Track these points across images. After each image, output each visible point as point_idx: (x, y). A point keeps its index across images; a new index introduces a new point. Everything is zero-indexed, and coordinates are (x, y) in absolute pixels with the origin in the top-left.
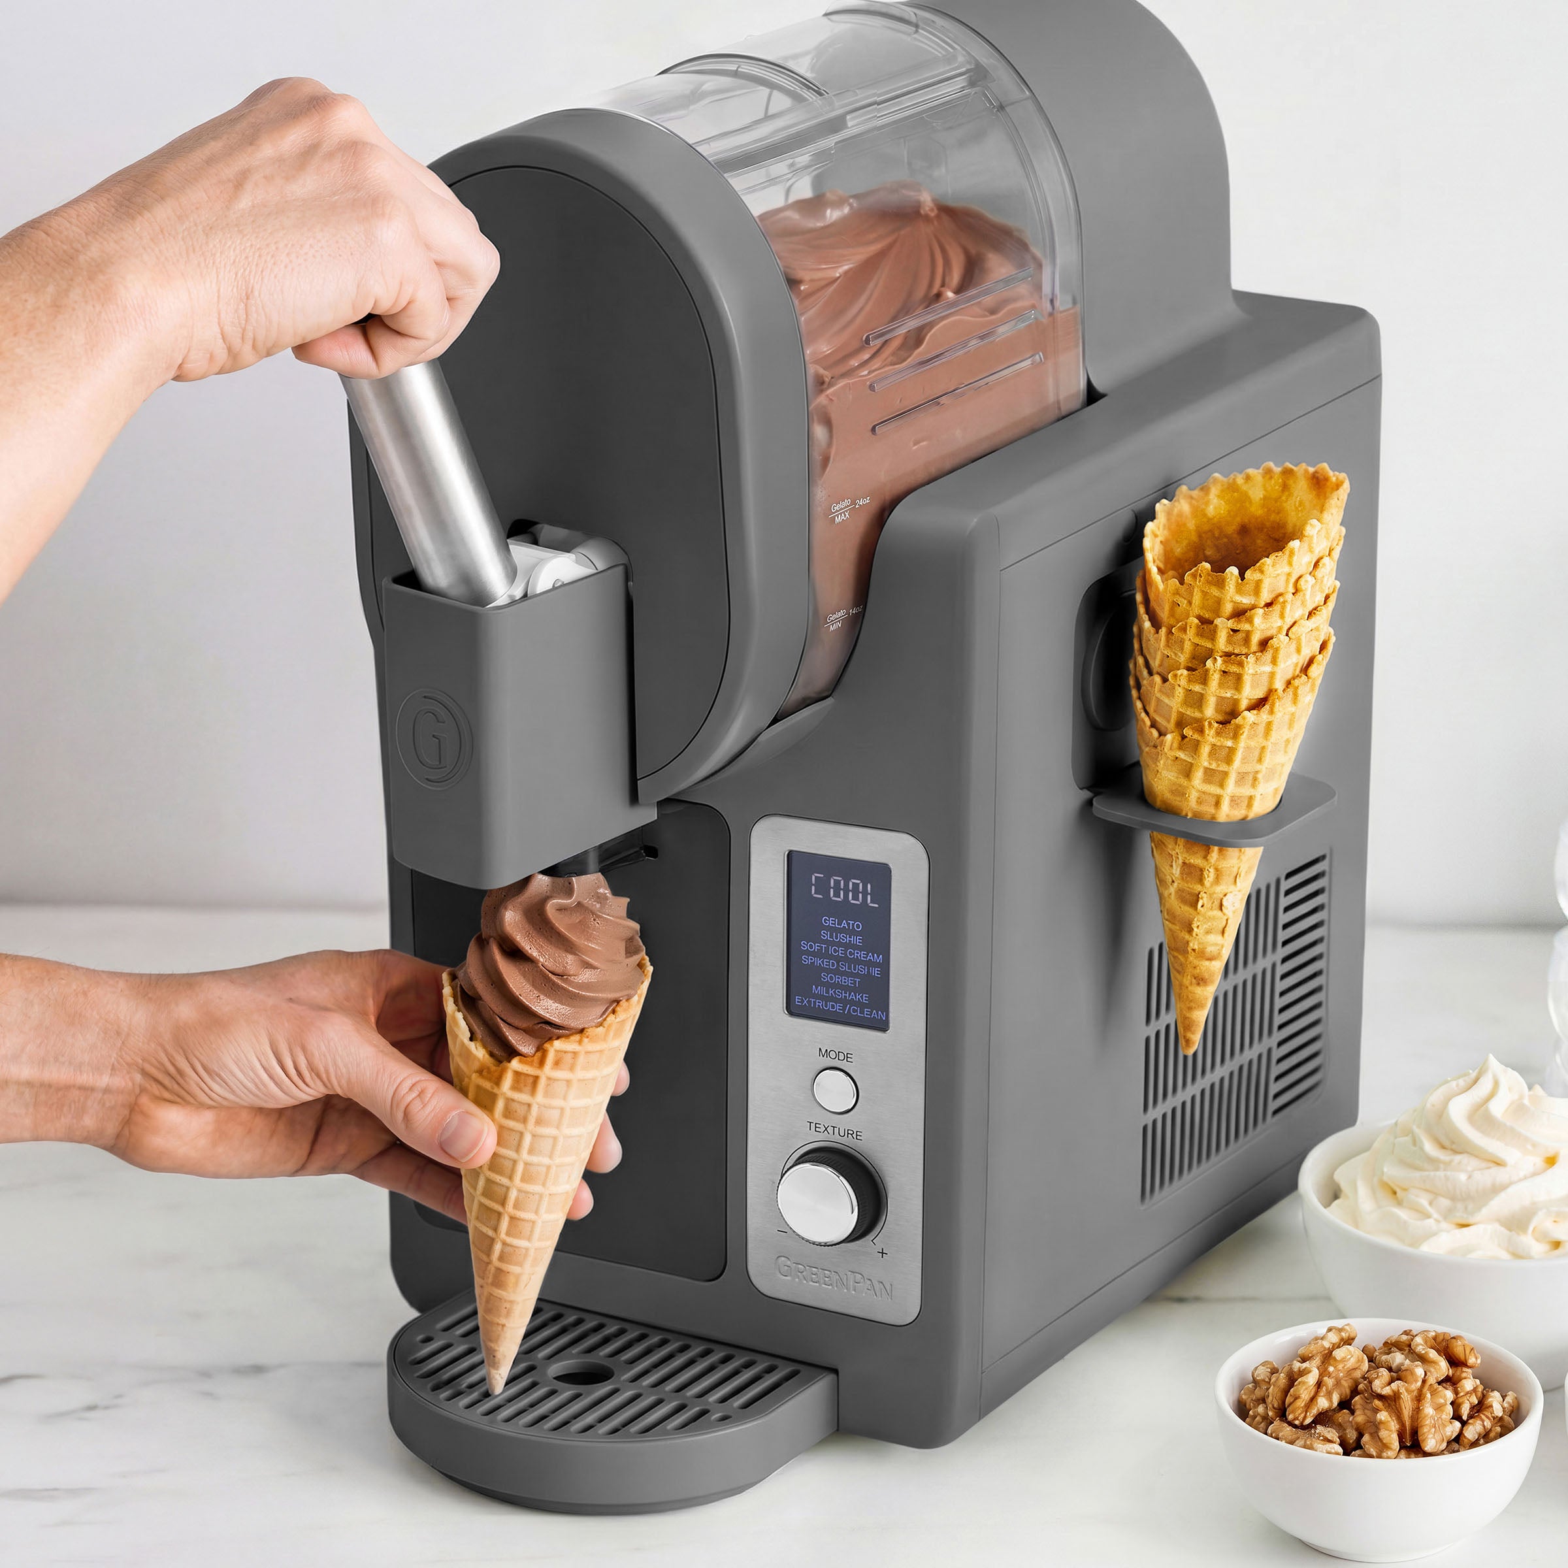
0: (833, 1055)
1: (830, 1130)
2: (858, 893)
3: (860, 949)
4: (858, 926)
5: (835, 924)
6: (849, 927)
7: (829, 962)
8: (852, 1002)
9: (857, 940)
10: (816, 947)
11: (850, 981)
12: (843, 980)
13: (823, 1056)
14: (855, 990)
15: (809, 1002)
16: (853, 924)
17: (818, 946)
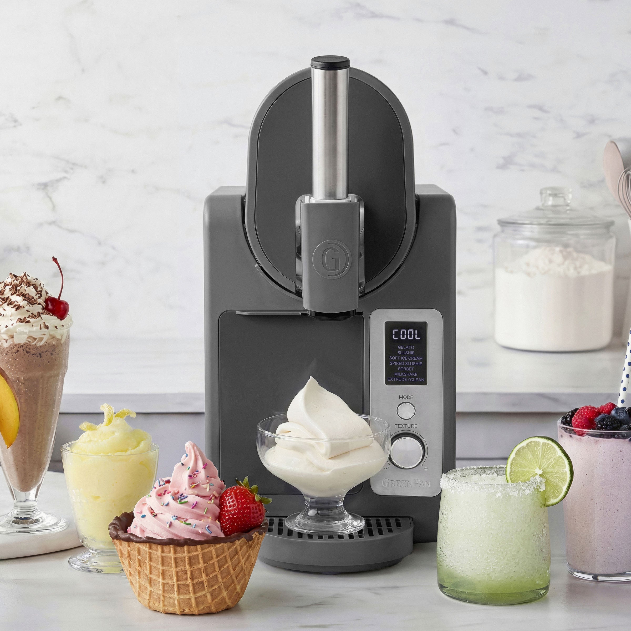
0: (405, 397)
1: (404, 426)
2: (412, 335)
3: (413, 356)
4: (412, 347)
5: (403, 348)
6: (409, 348)
7: (401, 363)
8: (411, 377)
9: (412, 353)
10: (395, 358)
11: (410, 369)
12: (407, 369)
13: (401, 398)
14: (413, 372)
15: (393, 379)
16: (411, 347)
17: (396, 357)
